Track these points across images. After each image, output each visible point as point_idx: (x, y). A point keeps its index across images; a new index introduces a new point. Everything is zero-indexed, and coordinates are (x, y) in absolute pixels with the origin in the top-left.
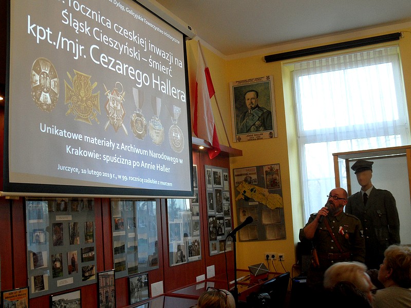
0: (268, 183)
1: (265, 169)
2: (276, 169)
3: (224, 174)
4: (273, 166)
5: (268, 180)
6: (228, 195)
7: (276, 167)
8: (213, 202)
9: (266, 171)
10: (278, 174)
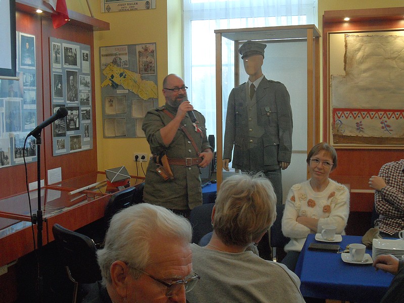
0: (141, 66)
1: (139, 49)
2: (151, 50)
3: (83, 51)
4: (148, 46)
5: (141, 63)
6: (88, 79)
7: (152, 47)
8: (61, 87)
9: (140, 52)
10: (153, 56)
